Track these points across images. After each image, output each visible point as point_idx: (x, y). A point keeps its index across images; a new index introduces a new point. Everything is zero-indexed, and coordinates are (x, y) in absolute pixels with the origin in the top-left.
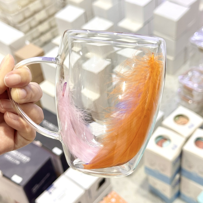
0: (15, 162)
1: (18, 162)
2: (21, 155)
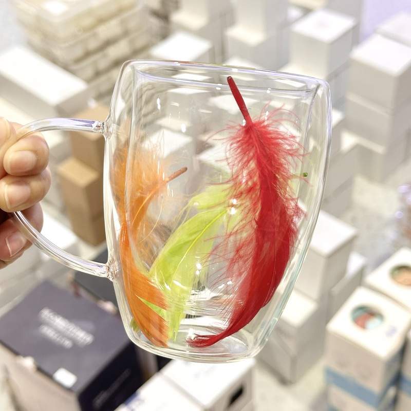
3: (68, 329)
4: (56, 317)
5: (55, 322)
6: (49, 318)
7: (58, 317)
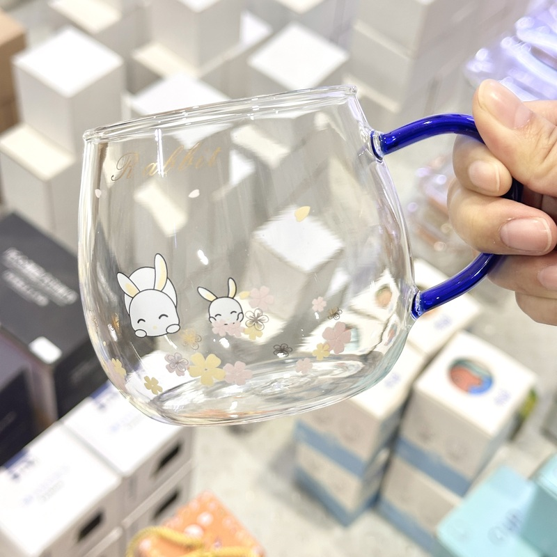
0: (33, 296)
1: (42, 300)
2: (51, 280)
3: (42, 281)
4: (27, 262)
5: (25, 268)
6: (17, 263)
7: (29, 263)
